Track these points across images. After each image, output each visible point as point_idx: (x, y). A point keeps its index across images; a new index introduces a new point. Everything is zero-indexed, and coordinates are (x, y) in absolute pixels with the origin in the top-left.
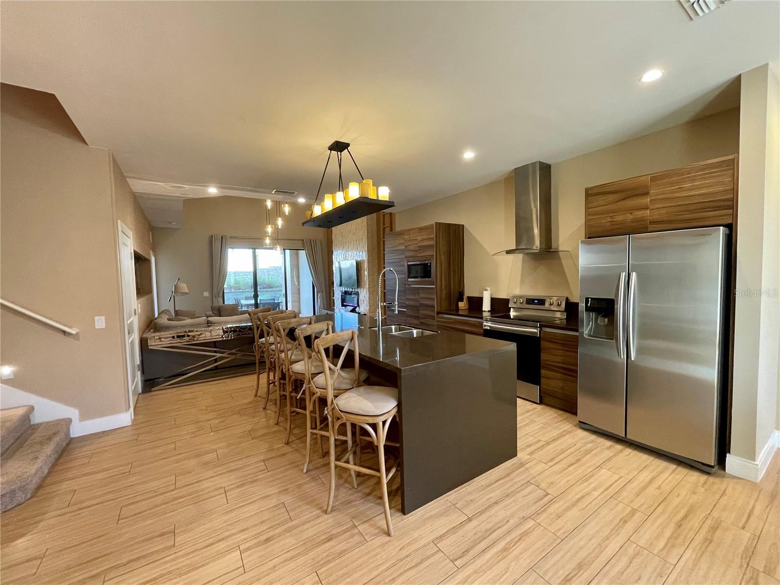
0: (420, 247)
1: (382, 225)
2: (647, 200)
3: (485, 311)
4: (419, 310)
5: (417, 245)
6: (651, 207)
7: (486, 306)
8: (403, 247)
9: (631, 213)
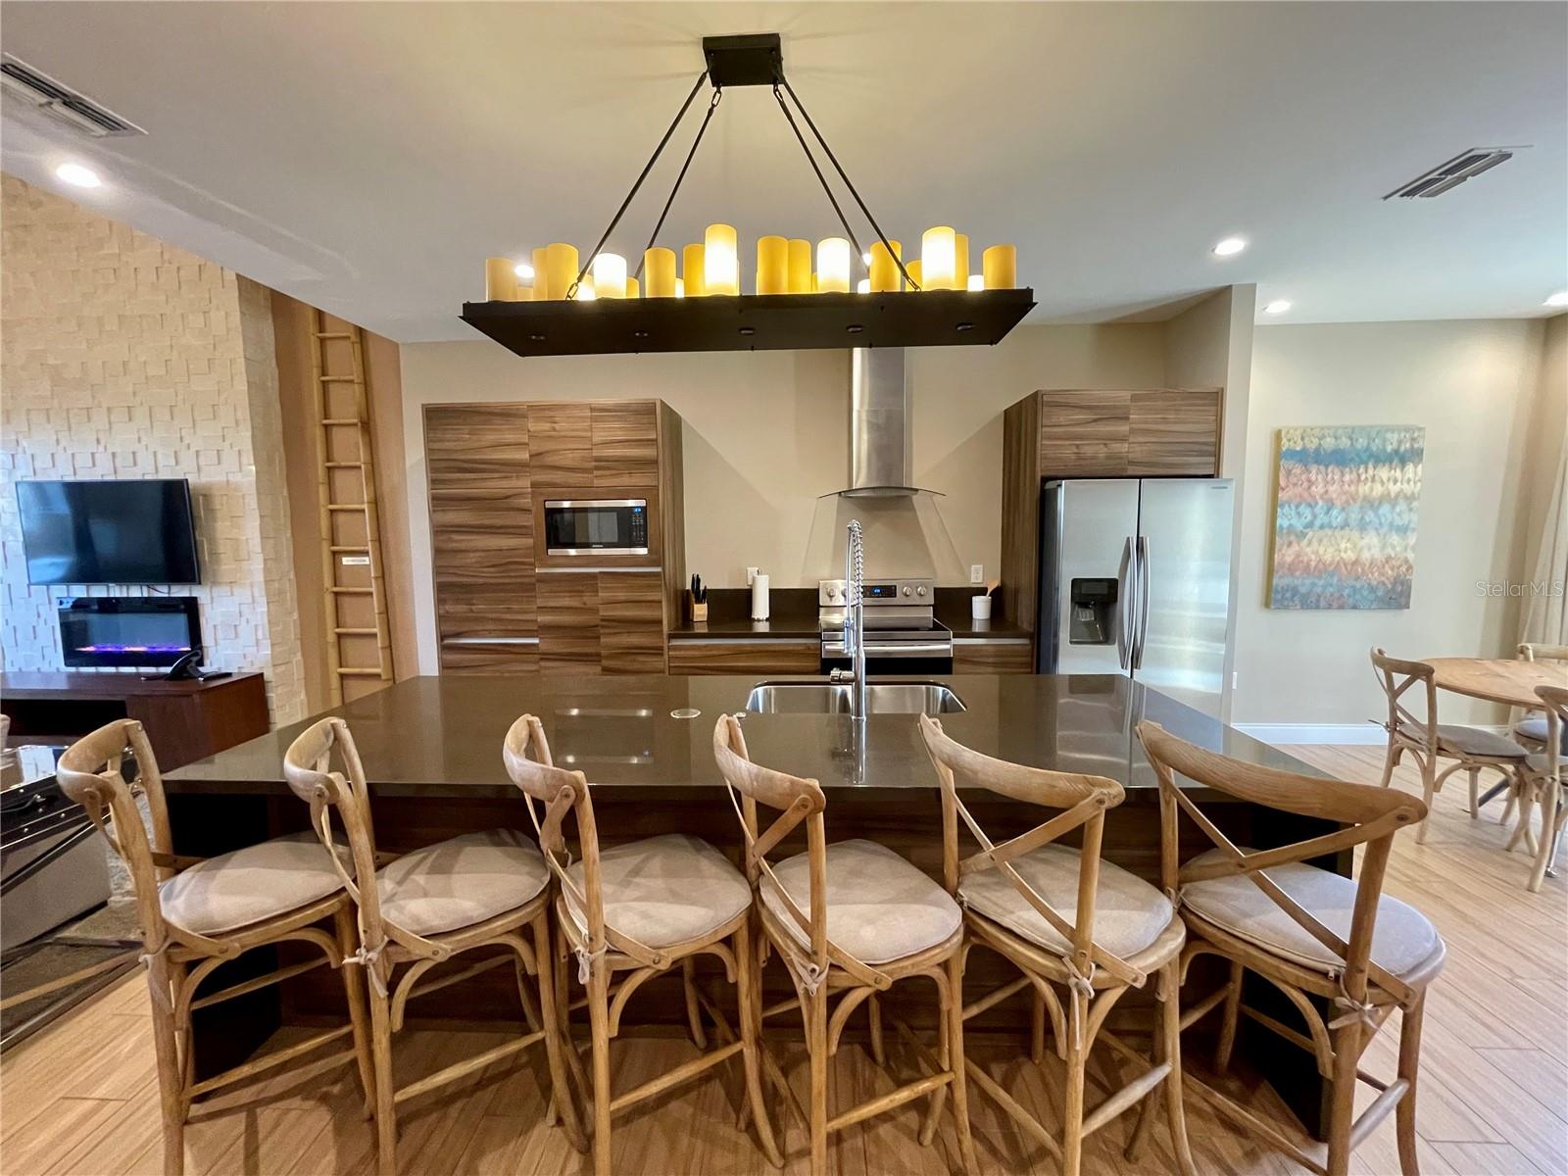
0: (597, 459)
1: (315, 372)
2: (1124, 428)
3: (759, 620)
4: (598, 638)
5: (585, 453)
6: (1131, 440)
7: (761, 609)
8: (527, 456)
9: (1105, 444)
